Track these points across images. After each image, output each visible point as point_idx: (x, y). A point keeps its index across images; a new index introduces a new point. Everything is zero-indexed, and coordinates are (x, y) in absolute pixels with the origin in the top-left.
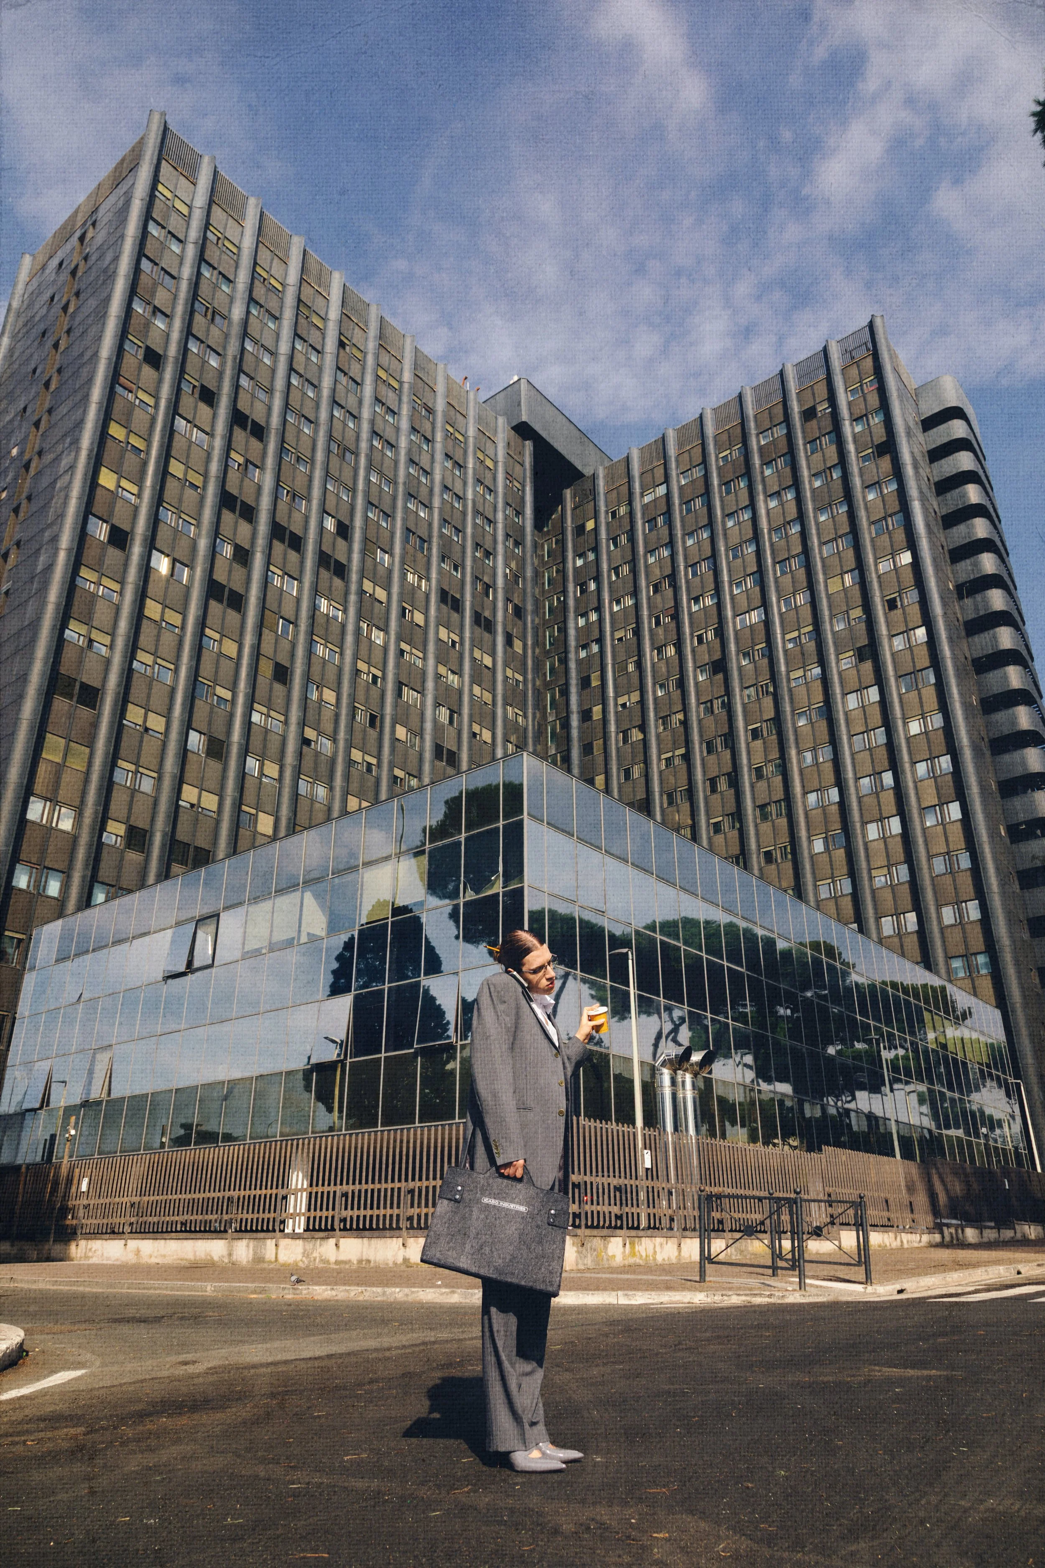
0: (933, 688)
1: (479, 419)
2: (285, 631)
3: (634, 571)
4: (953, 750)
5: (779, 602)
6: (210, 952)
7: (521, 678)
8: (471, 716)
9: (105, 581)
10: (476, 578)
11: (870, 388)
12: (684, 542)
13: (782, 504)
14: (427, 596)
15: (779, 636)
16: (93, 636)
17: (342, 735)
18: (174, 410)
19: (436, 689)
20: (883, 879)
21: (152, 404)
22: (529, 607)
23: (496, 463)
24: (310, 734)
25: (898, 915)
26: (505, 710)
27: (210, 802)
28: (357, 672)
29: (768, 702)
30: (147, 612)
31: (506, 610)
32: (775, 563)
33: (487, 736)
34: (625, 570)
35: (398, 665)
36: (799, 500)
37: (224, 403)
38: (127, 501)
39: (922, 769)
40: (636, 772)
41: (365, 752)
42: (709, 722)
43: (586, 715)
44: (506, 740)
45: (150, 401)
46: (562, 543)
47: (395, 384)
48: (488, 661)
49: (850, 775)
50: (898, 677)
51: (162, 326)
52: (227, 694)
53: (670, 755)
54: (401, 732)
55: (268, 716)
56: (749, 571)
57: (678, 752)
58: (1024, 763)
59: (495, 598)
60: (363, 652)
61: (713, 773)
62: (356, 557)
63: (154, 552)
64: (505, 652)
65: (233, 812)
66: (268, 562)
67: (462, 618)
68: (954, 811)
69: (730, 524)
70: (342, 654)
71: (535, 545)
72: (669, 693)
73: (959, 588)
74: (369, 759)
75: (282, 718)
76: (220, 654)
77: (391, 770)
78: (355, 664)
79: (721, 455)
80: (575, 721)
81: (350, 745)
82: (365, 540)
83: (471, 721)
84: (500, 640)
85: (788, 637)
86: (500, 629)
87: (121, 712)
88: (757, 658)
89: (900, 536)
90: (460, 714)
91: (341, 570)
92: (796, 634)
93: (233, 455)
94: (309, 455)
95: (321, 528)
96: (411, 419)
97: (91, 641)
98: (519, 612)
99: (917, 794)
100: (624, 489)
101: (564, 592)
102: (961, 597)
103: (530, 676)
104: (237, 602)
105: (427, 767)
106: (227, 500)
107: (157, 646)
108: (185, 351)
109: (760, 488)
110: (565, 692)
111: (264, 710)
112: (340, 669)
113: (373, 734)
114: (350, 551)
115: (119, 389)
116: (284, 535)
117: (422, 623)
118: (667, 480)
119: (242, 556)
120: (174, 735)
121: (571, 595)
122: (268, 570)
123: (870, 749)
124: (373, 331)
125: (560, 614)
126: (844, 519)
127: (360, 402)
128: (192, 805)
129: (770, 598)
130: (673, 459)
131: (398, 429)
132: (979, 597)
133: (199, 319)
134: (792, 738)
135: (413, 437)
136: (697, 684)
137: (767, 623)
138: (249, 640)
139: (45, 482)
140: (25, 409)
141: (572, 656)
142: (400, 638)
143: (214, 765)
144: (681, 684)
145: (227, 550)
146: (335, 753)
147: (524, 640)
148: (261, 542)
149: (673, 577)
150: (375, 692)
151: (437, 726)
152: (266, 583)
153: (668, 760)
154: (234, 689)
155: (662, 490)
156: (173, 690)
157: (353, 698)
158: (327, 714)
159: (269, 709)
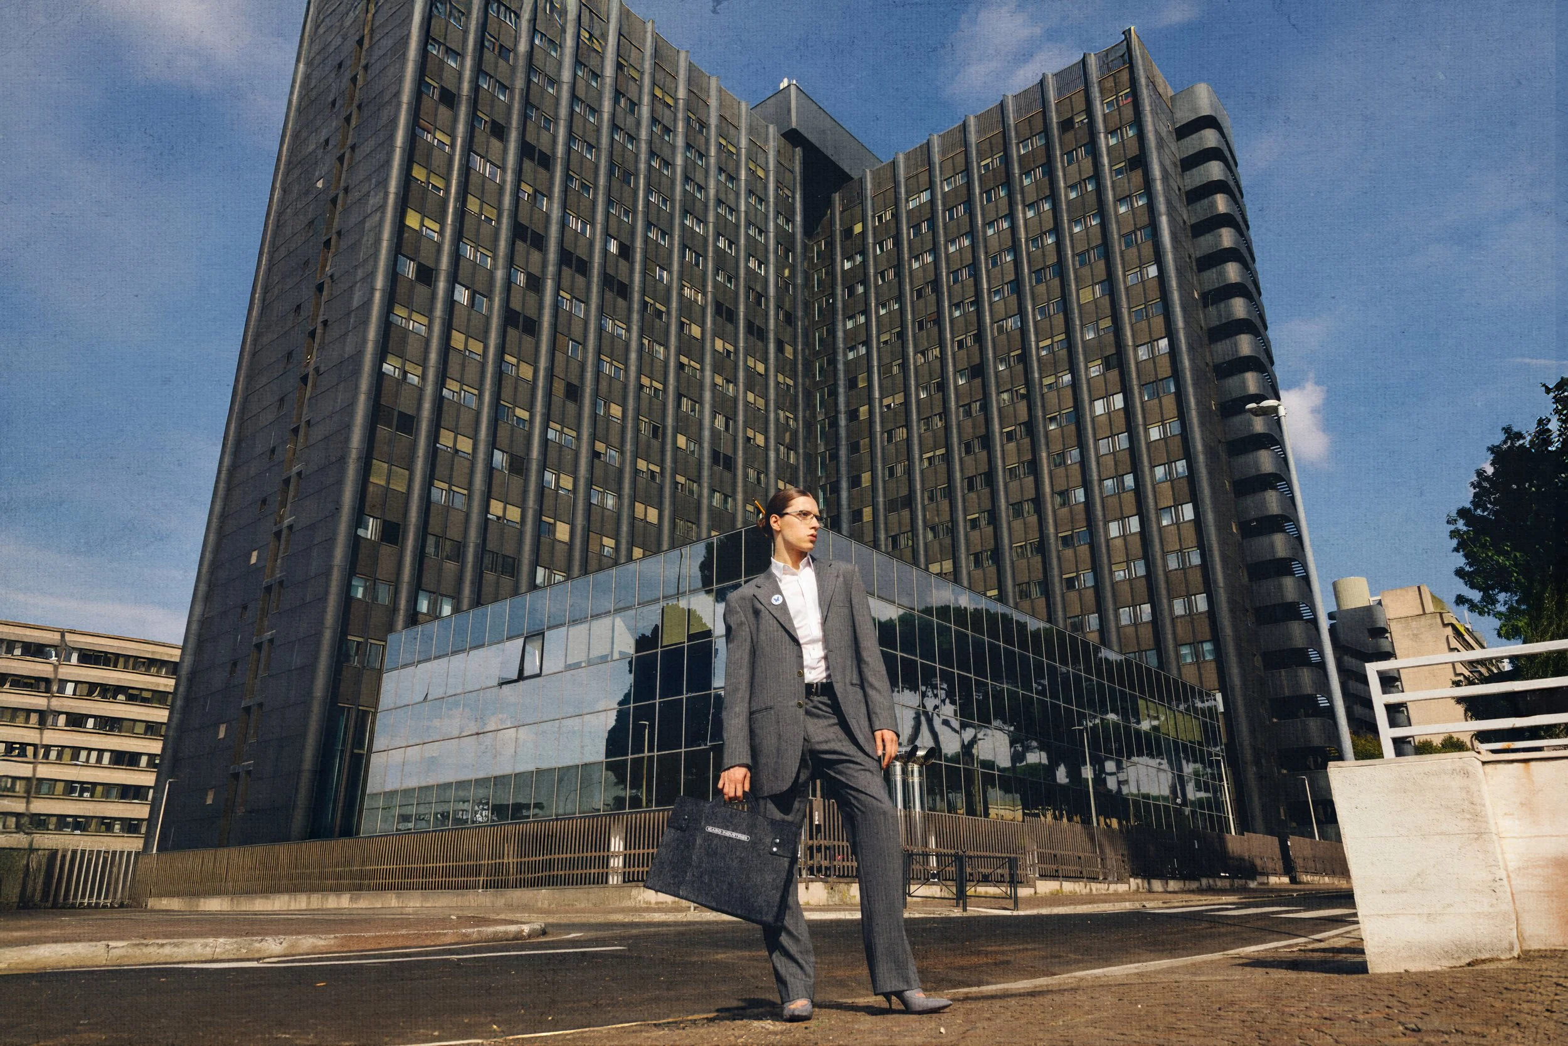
0: (1173, 396)
1: (751, 130)
2: (574, 350)
3: (898, 275)
4: (1188, 455)
5: (1034, 310)
6: (538, 663)
7: (791, 383)
8: (745, 422)
9: (415, 316)
10: (749, 288)
11: (1126, 102)
12: (946, 248)
13: (1039, 214)
14: (704, 309)
15: (1033, 344)
16: (407, 368)
17: (628, 447)
18: (469, 148)
19: (713, 397)
20: (1122, 573)
21: (448, 143)
22: (800, 314)
23: (767, 172)
24: (600, 447)
25: (1134, 606)
26: (777, 415)
27: (514, 514)
28: (641, 387)
29: (1022, 406)
30: (453, 344)
31: (777, 315)
32: (1030, 272)
33: (760, 440)
34: (891, 274)
35: (678, 379)
36: (1055, 209)
37: (514, 136)
38: (431, 239)
39: (1160, 472)
40: (899, 470)
41: (649, 462)
42: (968, 423)
43: (853, 415)
44: (779, 442)
45: (446, 140)
46: (830, 245)
47: (670, 102)
48: (760, 368)
49: (1095, 477)
50: (1142, 386)
51: (453, 65)
52: (524, 414)
53: (931, 454)
54: (682, 441)
55: (562, 432)
56: (1006, 280)
57: (938, 452)
58: (1256, 464)
59: (767, 306)
60: (646, 369)
61: (970, 472)
62: (637, 277)
63: (457, 286)
64: (777, 358)
65: (534, 523)
66: (558, 288)
67: (737, 328)
68: (1188, 512)
69: (990, 232)
70: (626, 370)
71: (805, 247)
72: (930, 395)
73: (1204, 296)
74: (652, 467)
75: (574, 434)
76: (518, 378)
77: (673, 477)
78: (639, 379)
79: (983, 163)
80: (843, 421)
81: (636, 456)
82: (645, 259)
83: (745, 427)
84: (772, 347)
85: (1041, 344)
86: (772, 336)
87: (434, 437)
88: (1012, 363)
89: (1147, 250)
90: (735, 422)
91: (624, 291)
92: (1048, 342)
93: (524, 187)
94: (591, 180)
95: (605, 251)
96: (687, 136)
97: (405, 373)
98: (789, 319)
99: (1155, 496)
100: (891, 195)
101: (833, 295)
102: (1205, 306)
103: (800, 380)
104: (531, 327)
105: (706, 473)
106: (519, 231)
107: (462, 375)
108: (476, 89)
109: (1019, 197)
110: (834, 393)
111: (558, 427)
112: (625, 386)
113: (656, 444)
114: (632, 271)
115: (418, 131)
116: (571, 261)
117: (699, 336)
118: (931, 187)
119: (535, 284)
120: (481, 456)
121: (839, 298)
122: (558, 294)
123: (1114, 453)
124: (648, 50)
125: (829, 316)
126: (1096, 233)
127: (638, 124)
128: (499, 518)
129: (1026, 308)
130: (937, 166)
131: (673, 147)
132: (1222, 305)
133: (488, 56)
134: (1043, 441)
135: (688, 154)
136: (956, 387)
137: (1023, 331)
138: (543, 363)
139: (354, 219)
140: (327, 142)
141: (840, 358)
142: (679, 352)
143: (517, 481)
144: (942, 387)
145: (521, 279)
146: (623, 463)
147: (794, 345)
148: (551, 269)
149: (936, 284)
150: (657, 407)
151: (714, 432)
152: (556, 306)
153: (929, 459)
154: (531, 409)
155: (925, 197)
156: (478, 413)
157: (638, 411)
158: (615, 430)
159: (563, 427)
